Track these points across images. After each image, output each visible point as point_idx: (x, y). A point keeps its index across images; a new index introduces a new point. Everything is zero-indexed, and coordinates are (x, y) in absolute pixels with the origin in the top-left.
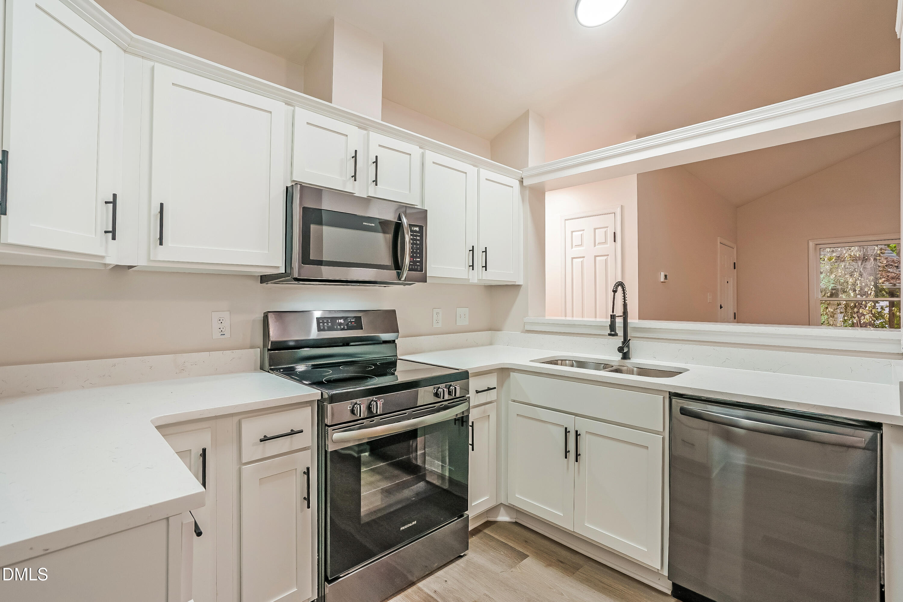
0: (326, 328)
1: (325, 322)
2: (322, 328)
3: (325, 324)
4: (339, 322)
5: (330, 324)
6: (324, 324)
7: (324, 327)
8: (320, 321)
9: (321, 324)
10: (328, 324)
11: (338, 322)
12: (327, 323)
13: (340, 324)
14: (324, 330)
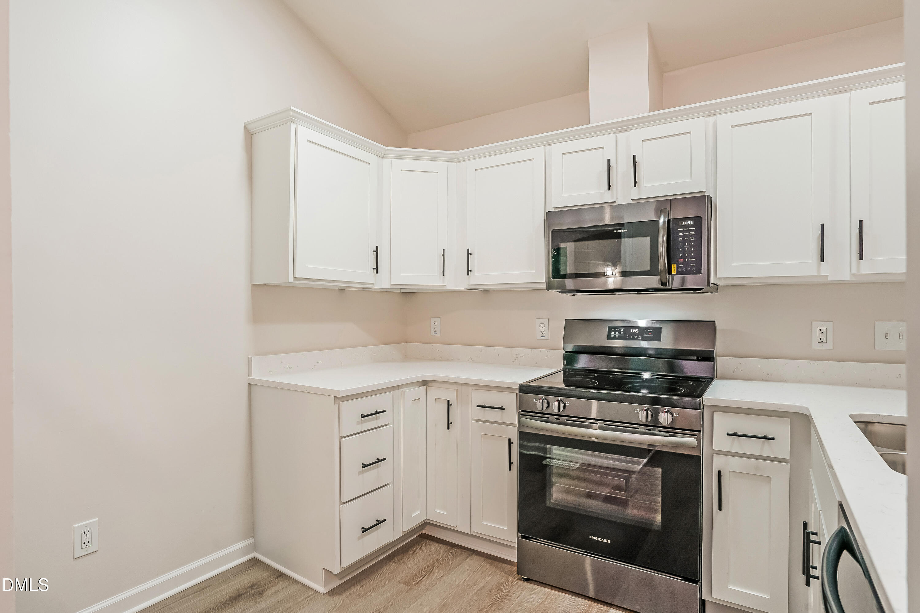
0: (617, 337)
1: (617, 331)
2: (612, 336)
3: (617, 333)
4: (633, 332)
5: (622, 333)
6: (615, 333)
7: (615, 336)
8: (612, 330)
9: (613, 333)
10: (620, 333)
11: (631, 332)
12: (620, 331)
13: (634, 334)
14: (614, 338)
